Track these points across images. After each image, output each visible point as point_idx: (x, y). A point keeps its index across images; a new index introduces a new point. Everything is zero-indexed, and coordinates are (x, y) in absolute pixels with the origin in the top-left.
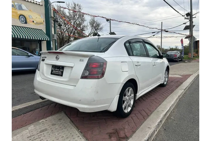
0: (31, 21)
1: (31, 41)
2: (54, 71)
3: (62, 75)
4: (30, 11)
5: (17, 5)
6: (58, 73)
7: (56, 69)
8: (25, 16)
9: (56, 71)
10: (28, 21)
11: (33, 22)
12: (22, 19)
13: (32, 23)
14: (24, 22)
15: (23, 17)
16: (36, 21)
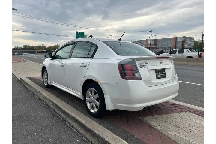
2: (158, 75)
3: (165, 77)
6: (162, 75)
7: (160, 73)
9: (161, 75)
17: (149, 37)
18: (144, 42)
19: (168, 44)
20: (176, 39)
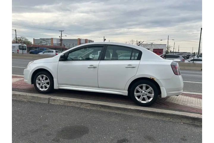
17: (60, 37)
18: (49, 41)
19: (73, 44)
20: (80, 41)
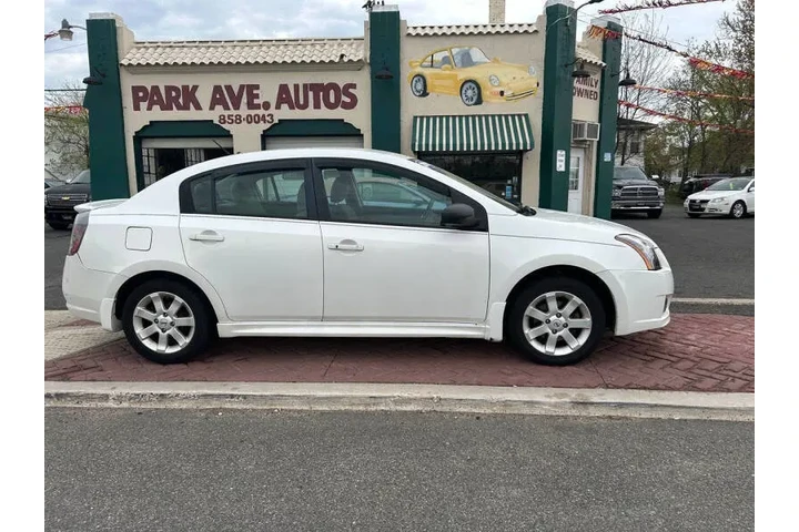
0: (494, 94)
1: (490, 157)
4: (496, 61)
5: (457, 54)
8: (479, 82)
10: (485, 94)
11: (502, 93)
12: (470, 93)
13: (498, 100)
14: (475, 99)
15: (473, 86)
16: (510, 89)
